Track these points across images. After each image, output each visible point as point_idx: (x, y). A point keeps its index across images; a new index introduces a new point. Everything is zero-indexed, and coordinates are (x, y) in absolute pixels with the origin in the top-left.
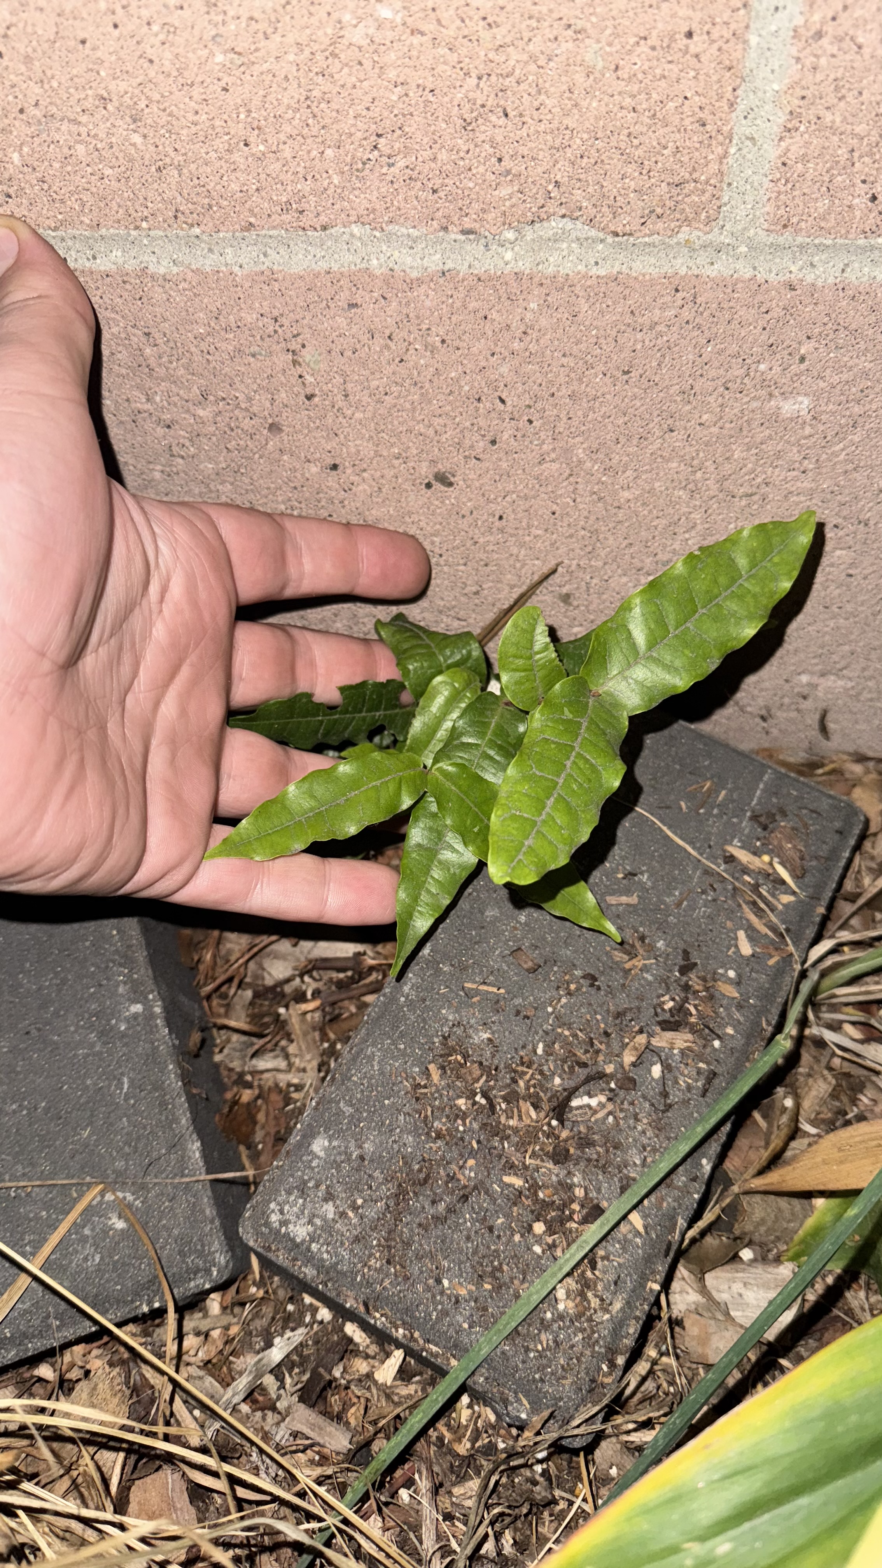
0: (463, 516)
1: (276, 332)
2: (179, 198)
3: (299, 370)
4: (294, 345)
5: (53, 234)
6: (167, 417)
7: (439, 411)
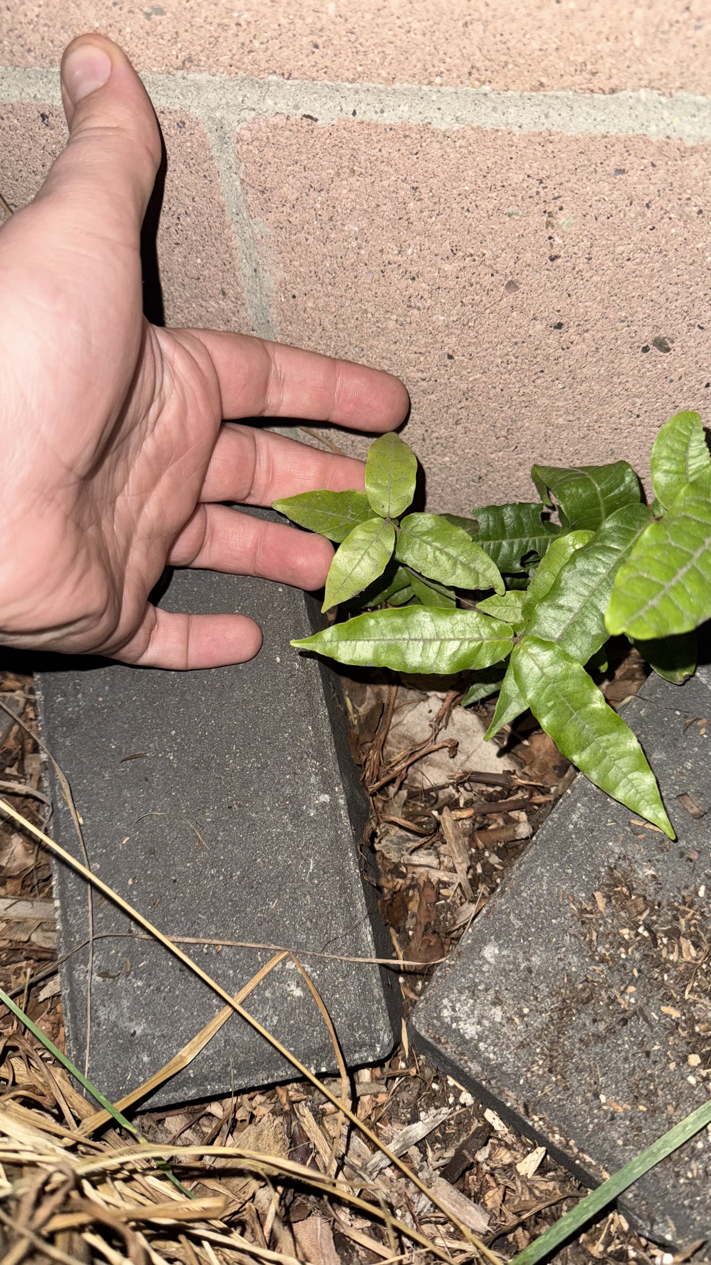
0: (671, 381)
1: (538, 193)
2: (478, 54)
3: (551, 231)
4: (551, 208)
5: (349, 86)
6: (414, 269)
7: (677, 280)
